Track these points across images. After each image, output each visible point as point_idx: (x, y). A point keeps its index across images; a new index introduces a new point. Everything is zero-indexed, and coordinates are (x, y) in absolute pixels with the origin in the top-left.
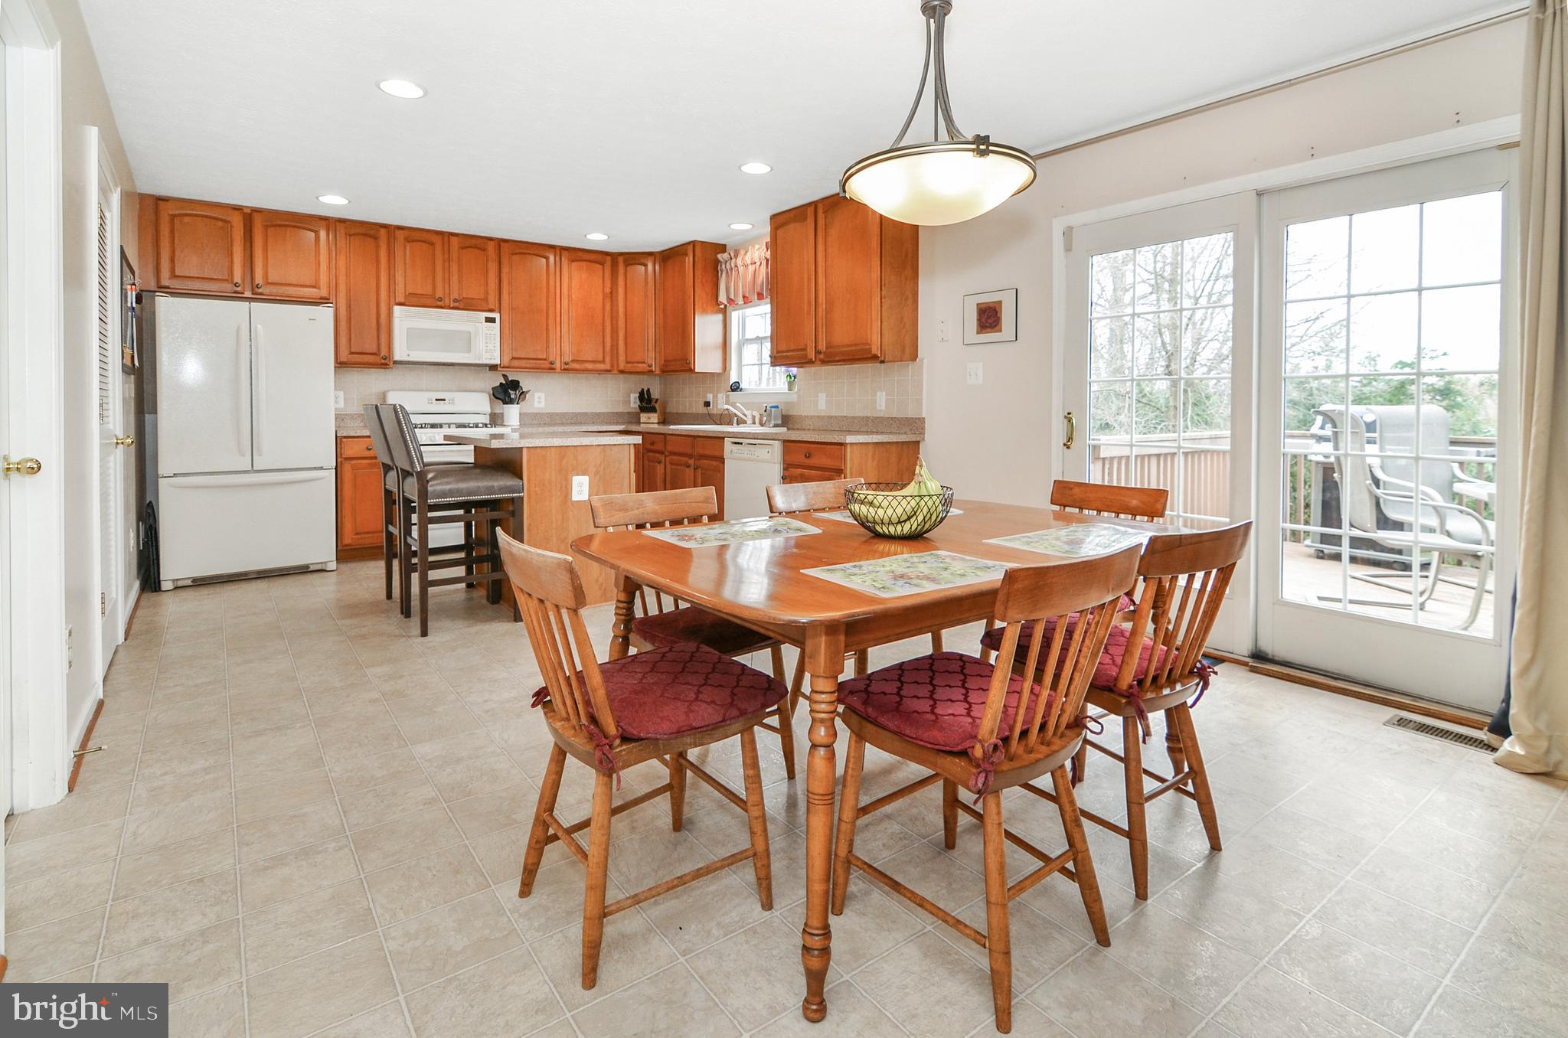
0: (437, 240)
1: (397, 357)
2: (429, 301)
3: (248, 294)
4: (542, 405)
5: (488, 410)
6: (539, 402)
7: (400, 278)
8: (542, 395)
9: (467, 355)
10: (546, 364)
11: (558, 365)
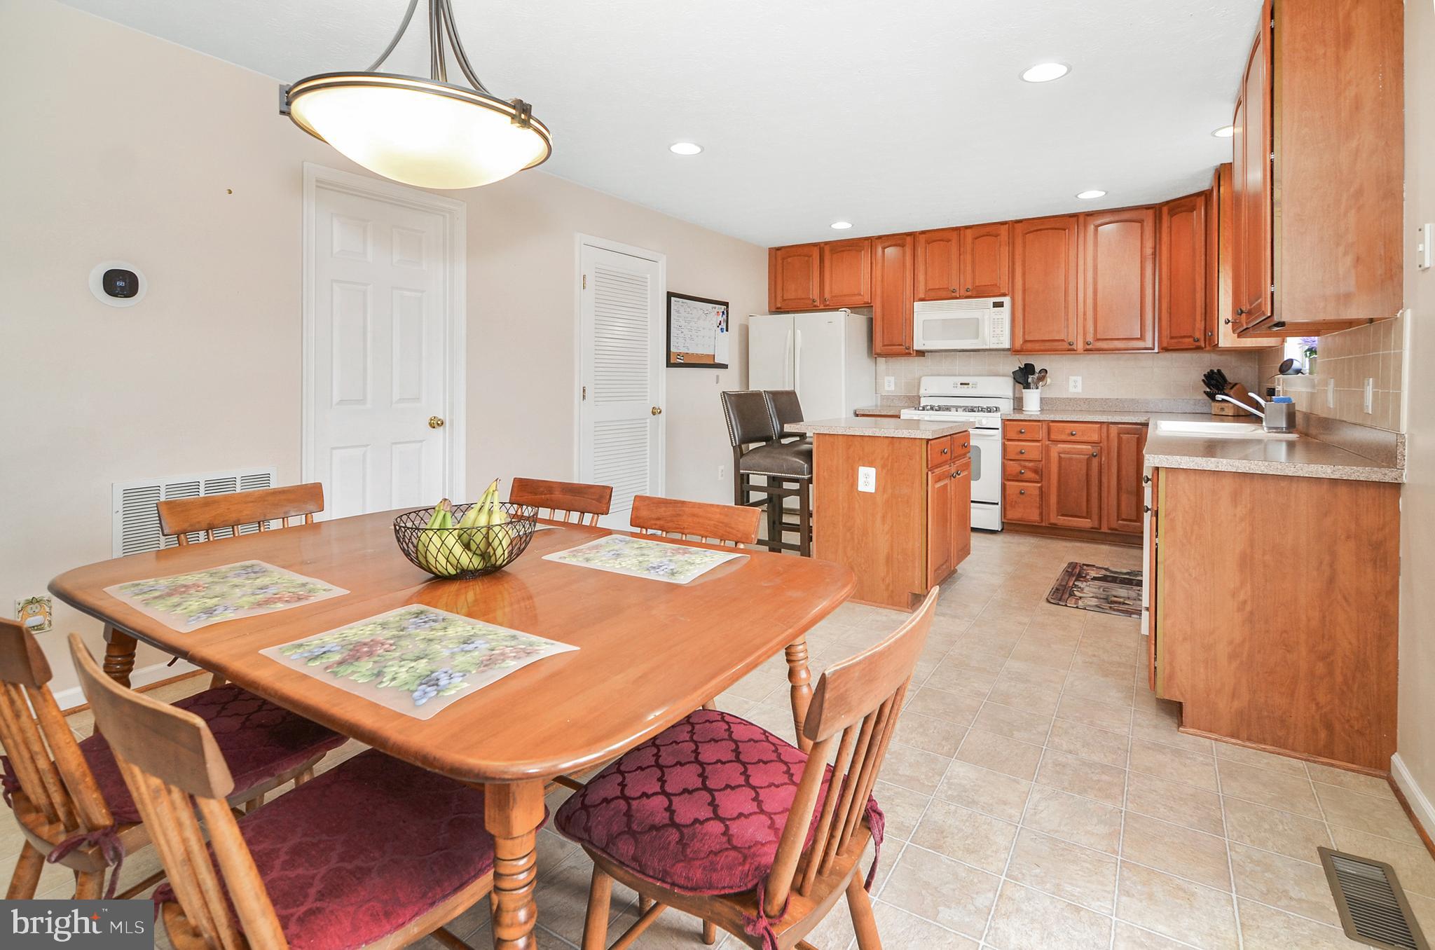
0: (954, 236)
1: (918, 345)
2: (944, 294)
3: (822, 307)
4: (1079, 389)
5: (1011, 394)
6: (1075, 387)
7: (921, 277)
8: (1079, 379)
9: (976, 341)
10: (1066, 346)
11: (1080, 346)
